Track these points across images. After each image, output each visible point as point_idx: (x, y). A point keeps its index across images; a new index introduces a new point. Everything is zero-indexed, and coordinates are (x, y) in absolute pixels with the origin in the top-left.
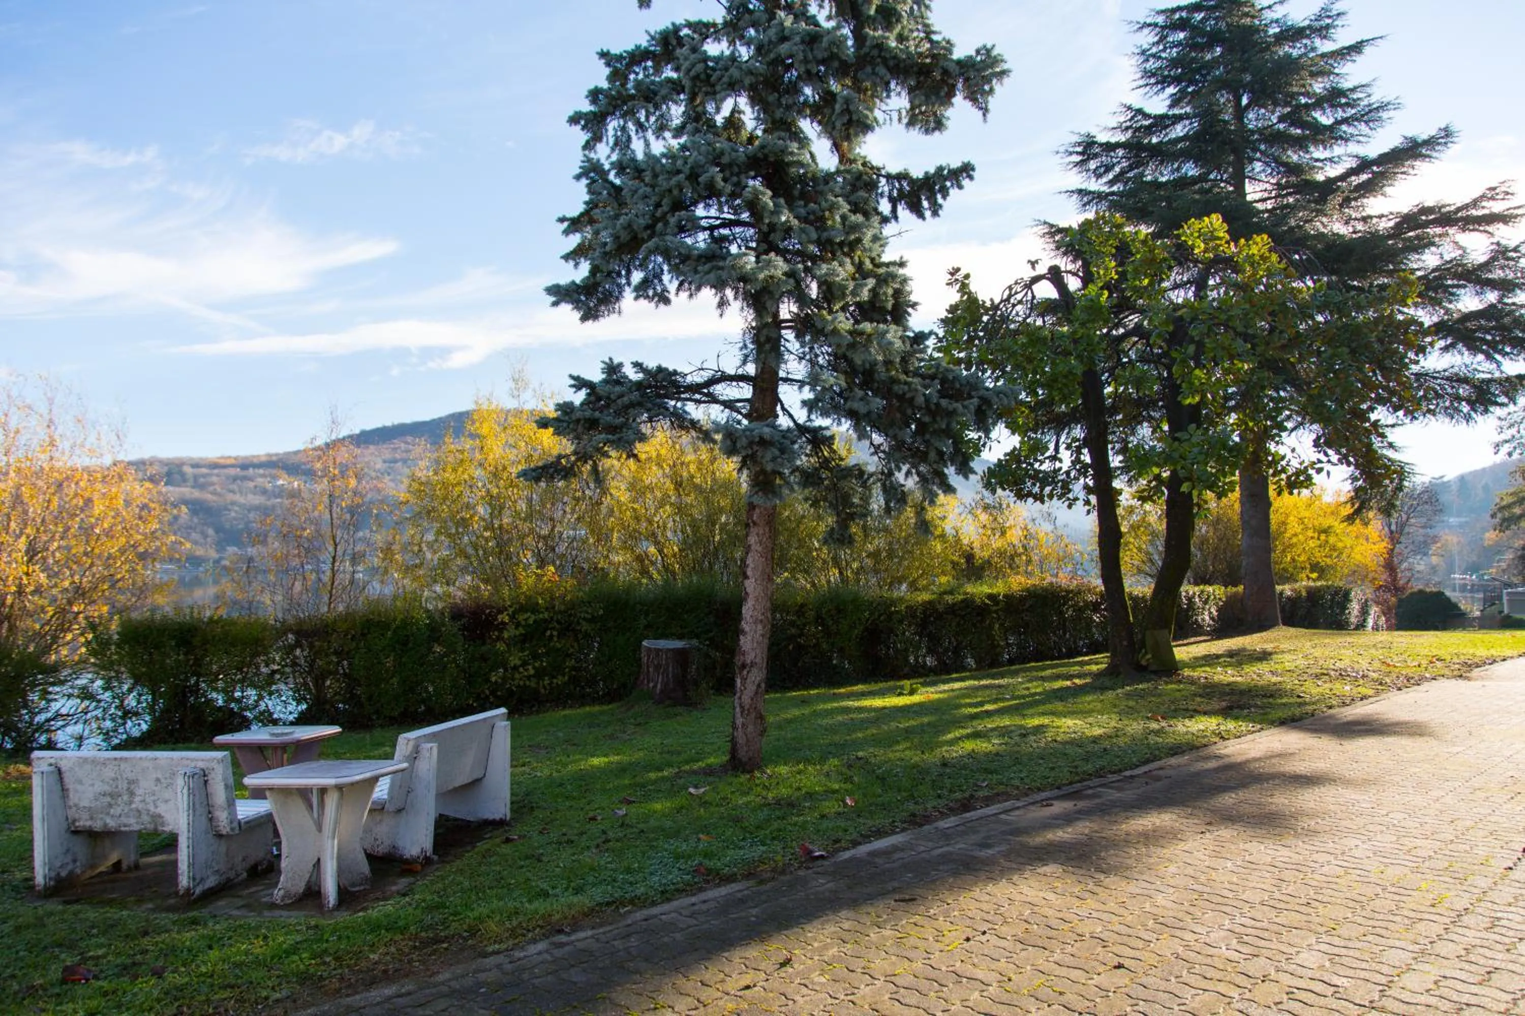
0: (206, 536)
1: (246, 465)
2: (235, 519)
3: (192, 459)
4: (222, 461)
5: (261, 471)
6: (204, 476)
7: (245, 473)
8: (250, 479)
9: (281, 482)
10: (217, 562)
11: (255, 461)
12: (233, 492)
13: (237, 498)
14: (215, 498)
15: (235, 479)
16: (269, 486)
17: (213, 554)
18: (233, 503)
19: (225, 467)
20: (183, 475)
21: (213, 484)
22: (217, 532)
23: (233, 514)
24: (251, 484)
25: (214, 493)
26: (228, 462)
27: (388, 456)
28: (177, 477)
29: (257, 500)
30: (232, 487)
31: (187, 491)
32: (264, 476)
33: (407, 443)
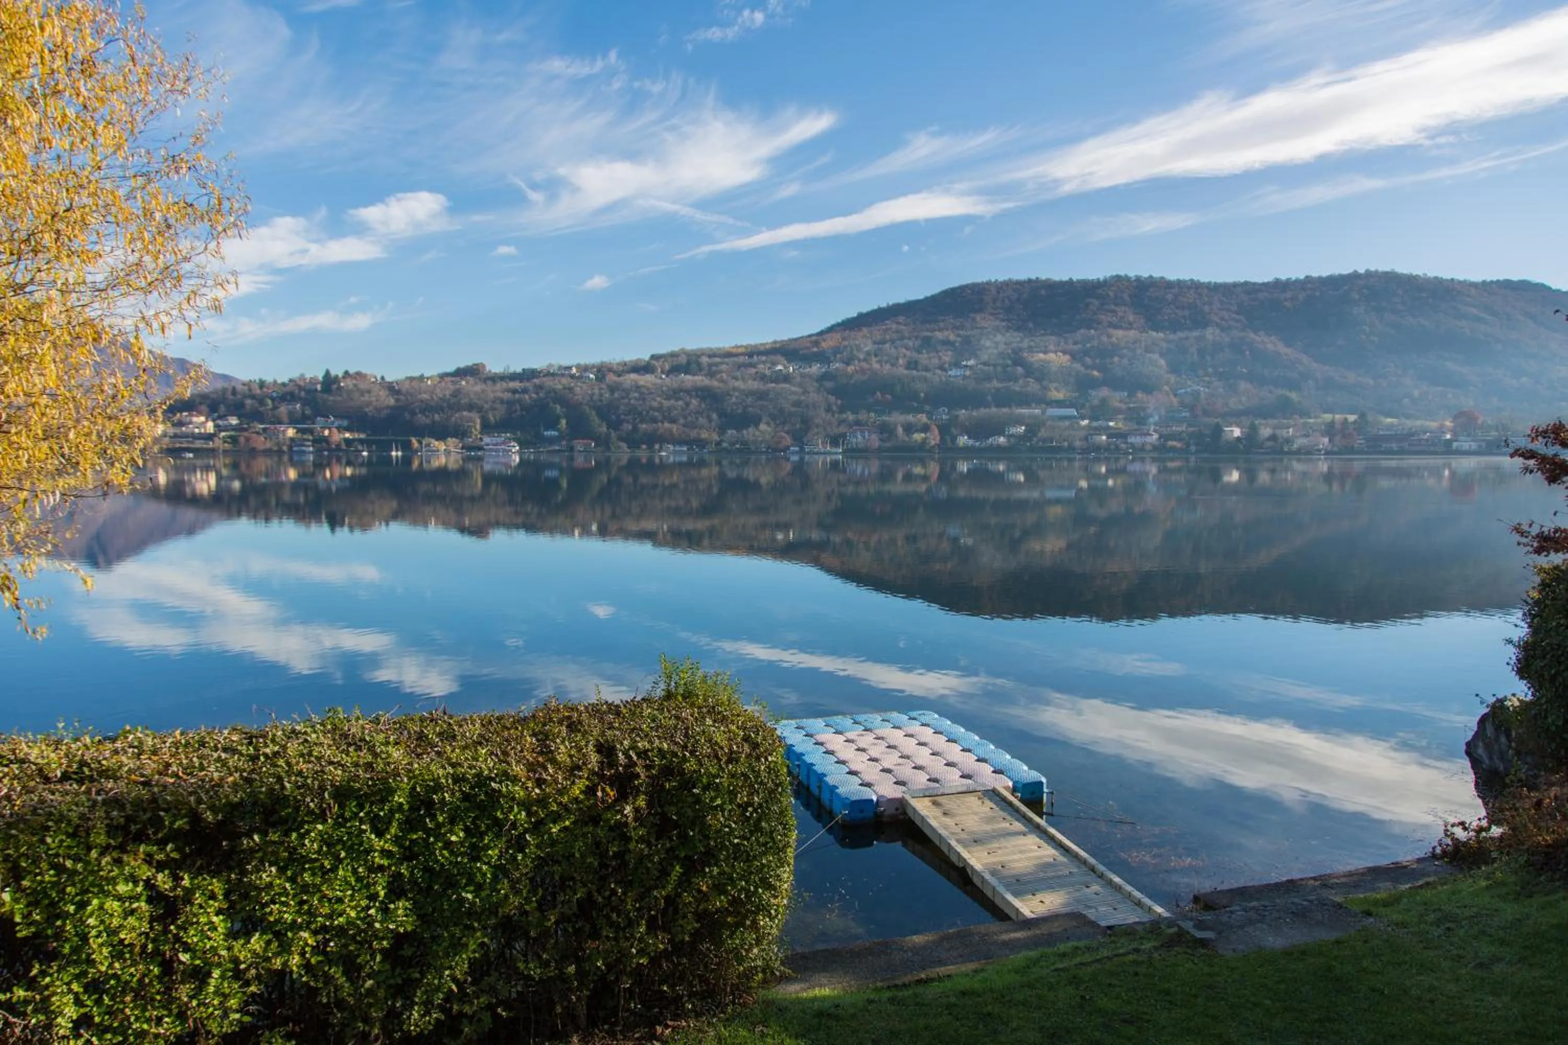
0: (710, 420)
1: (753, 352)
2: (734, 403)
3: (711, 349)
4: (734, 351)
5: (764, 358)
6: (716, 365)
7: (751, 360)
8: (753, 366)
9: (780, 367)
10: (718, 444)
11: (762, 348)
12: (736, 378)
13: (739, 384)
14: (721, 385)
15: (740, 366)
16: (767, 372)
17: (715, 437)
18: (735, 389)
19: (737, 355)
20: (699, 364)
21: (721, 372)
22: (720, 417)
23: (734, 399)
24: (753, 371)
25: (722, 381)
26: (740, 350)
27: (878, 337)
28: (694, 366)
29: (754, 385)
30: (738, 374)
31: (700, 380)
32: (764, 362)
33: (898, 323)
